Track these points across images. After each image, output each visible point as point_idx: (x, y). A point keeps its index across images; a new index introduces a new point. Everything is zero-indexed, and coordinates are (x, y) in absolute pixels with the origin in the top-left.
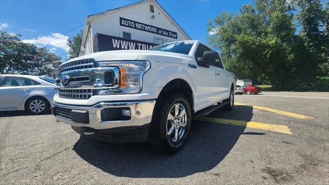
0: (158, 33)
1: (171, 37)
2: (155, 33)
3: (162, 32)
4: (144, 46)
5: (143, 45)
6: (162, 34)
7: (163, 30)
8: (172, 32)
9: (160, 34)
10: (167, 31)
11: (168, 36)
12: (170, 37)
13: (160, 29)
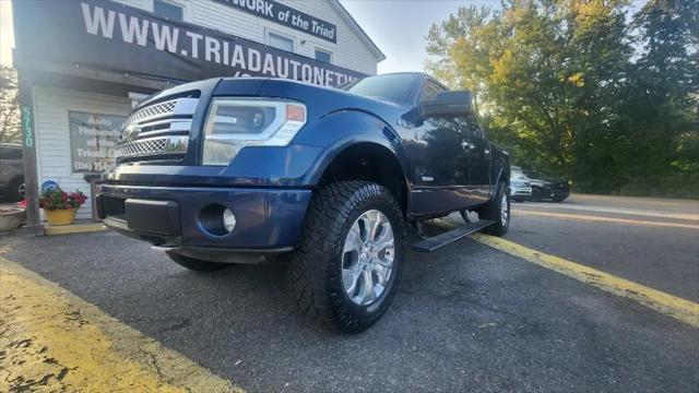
0: (275, 20)
1: (318, 35)
2: (267, 17)
3: (290, 19)
4: (213, 45)
5: (209, 40)
6: (289, 24)
7: (294, 12)
8: (320, 22)
9: (282, 23)
10: (305, 17)
11: (309, 31)
12: (314, 34)
13: (285, 9)
